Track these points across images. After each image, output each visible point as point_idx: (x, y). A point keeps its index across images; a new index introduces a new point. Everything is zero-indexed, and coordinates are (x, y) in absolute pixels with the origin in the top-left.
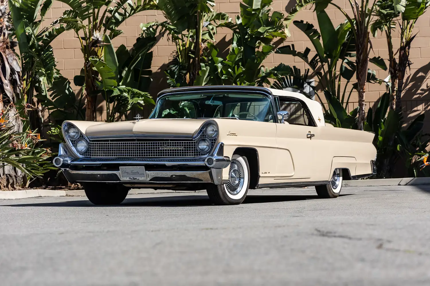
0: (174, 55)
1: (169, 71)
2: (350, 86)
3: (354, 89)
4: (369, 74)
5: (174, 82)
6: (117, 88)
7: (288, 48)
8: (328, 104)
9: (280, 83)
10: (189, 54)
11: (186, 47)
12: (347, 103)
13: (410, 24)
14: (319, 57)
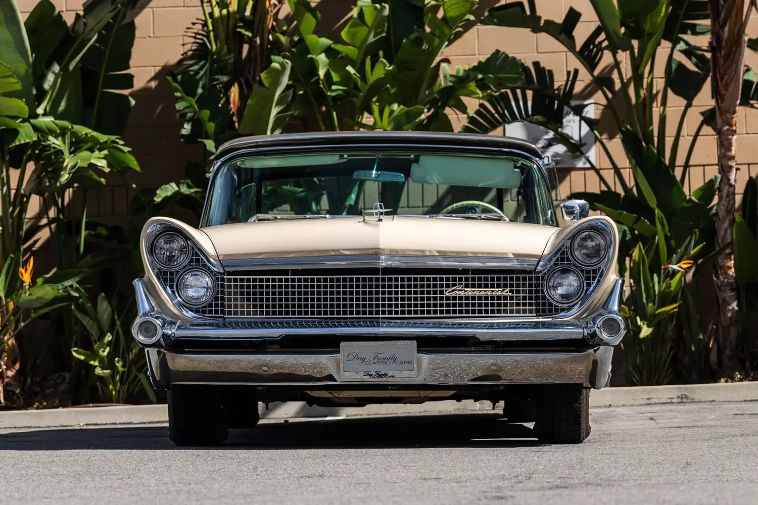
0: (195, 31)
1: (179, 77)
2: (694, 118)
3: (705, 127)
4: (748, 84)
5: (194, 108)
6: (29, 122)
7: (518, 8)
8: (631, 170)
9: (498, 112)
10: (238, 30)
11: (230, 9)
12: (686, 166)
14: (606, 34)
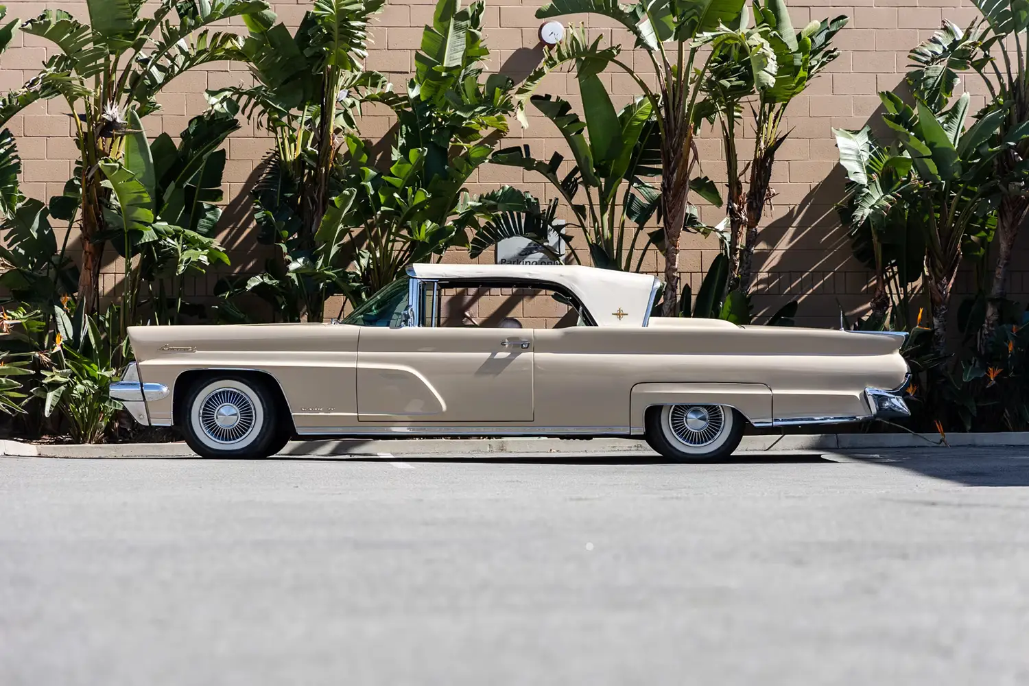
3: (651, 245)
6: (151, 226)
7: (516, 152)
9: (499, 228)
11: (297, 142)
13: (775, 110)
14: (581, 172)
